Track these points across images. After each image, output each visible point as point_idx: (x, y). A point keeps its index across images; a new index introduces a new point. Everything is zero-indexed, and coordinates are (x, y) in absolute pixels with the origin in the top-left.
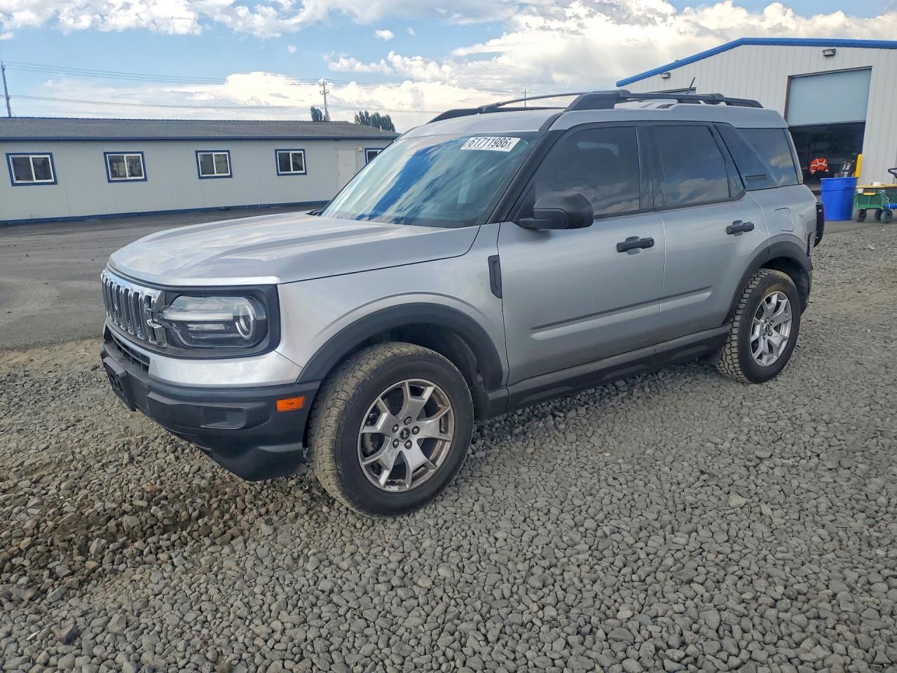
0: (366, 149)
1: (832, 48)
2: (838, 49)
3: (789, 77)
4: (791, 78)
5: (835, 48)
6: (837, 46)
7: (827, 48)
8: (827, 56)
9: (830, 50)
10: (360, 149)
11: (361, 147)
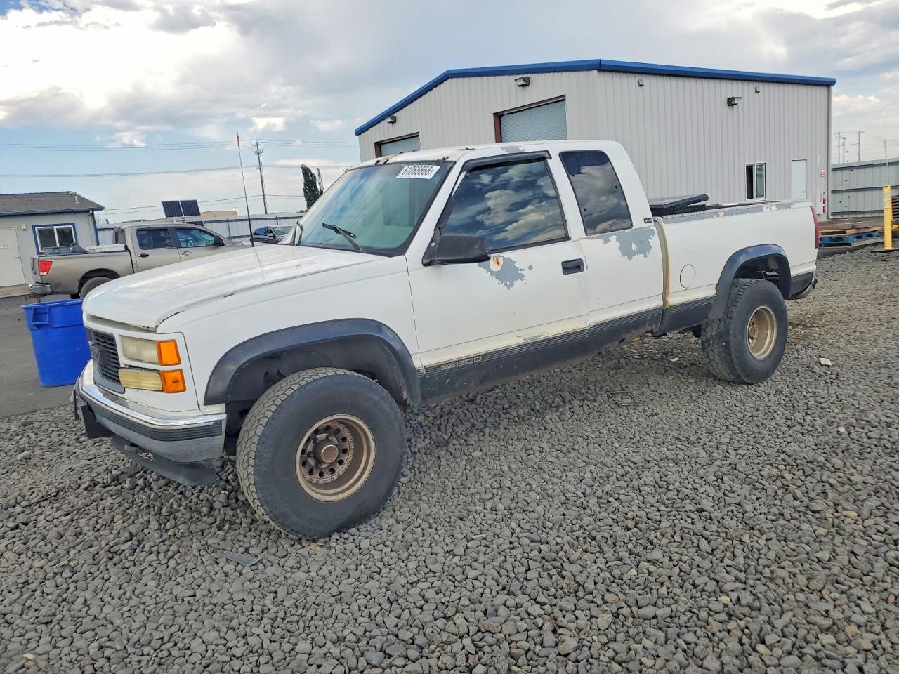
0: (34, 227)
1: (525, 76)
2: (533, 77)
3: (494, 114)
4: (498, 116)
5: (529, 76)
6: (530, 73)
7: (521, 76)
8: (523, 86)
9: (523, 78)
10: (24, 227)
11: (26, 224)
